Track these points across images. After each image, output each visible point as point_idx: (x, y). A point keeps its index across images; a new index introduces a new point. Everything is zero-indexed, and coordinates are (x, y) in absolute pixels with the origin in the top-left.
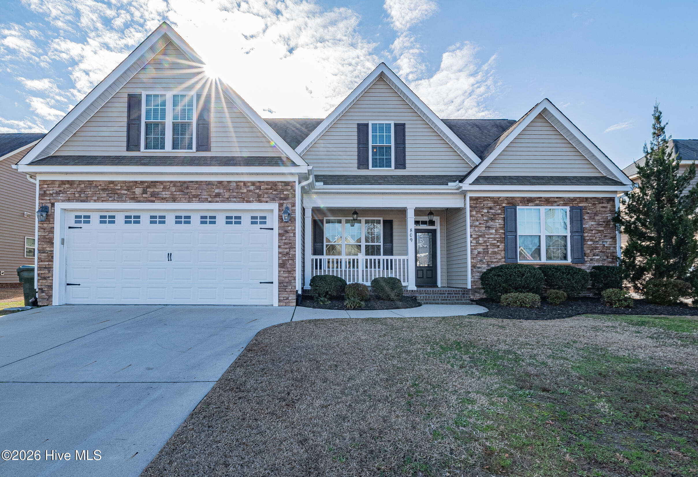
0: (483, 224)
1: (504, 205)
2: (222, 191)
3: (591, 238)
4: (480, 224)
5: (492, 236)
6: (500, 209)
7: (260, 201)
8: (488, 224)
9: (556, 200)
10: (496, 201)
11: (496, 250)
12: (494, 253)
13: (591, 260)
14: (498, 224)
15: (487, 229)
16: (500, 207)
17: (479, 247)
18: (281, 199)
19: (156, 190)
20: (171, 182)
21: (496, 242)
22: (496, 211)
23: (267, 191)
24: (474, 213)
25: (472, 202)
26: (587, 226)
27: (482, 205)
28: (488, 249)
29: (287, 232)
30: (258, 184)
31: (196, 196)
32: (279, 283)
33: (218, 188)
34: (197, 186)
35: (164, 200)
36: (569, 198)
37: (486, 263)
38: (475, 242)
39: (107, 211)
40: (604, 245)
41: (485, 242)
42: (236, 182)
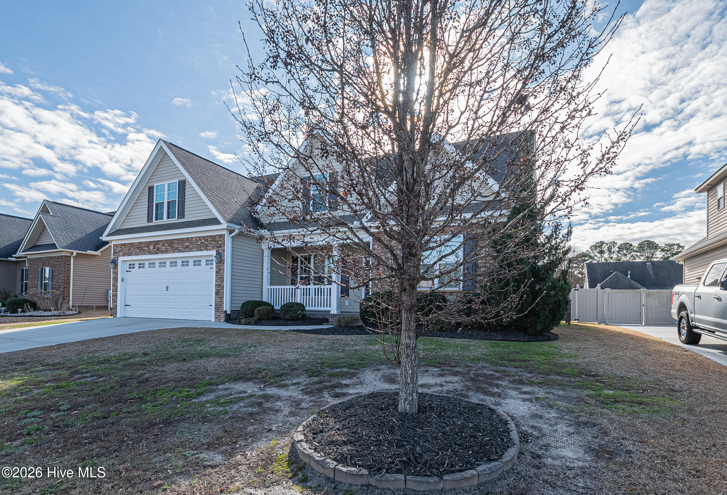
0: (383, 256)
2: (188, 244)
4: (381, 256)
7: (207, 250)
8: (387, 256)
18: (218, 247)
19: (159, 246)
20: (166, 240)
23: (211, 242)
24: (376, 246)
25: (375, 237)
29: (220, 270)
30: (206, 238)
31: (177, 249)
32: (216, 305)
33: (187, 242)
34: (177, 242)
35: (163, 252)
39: (142, 260)
42: (196, 237)
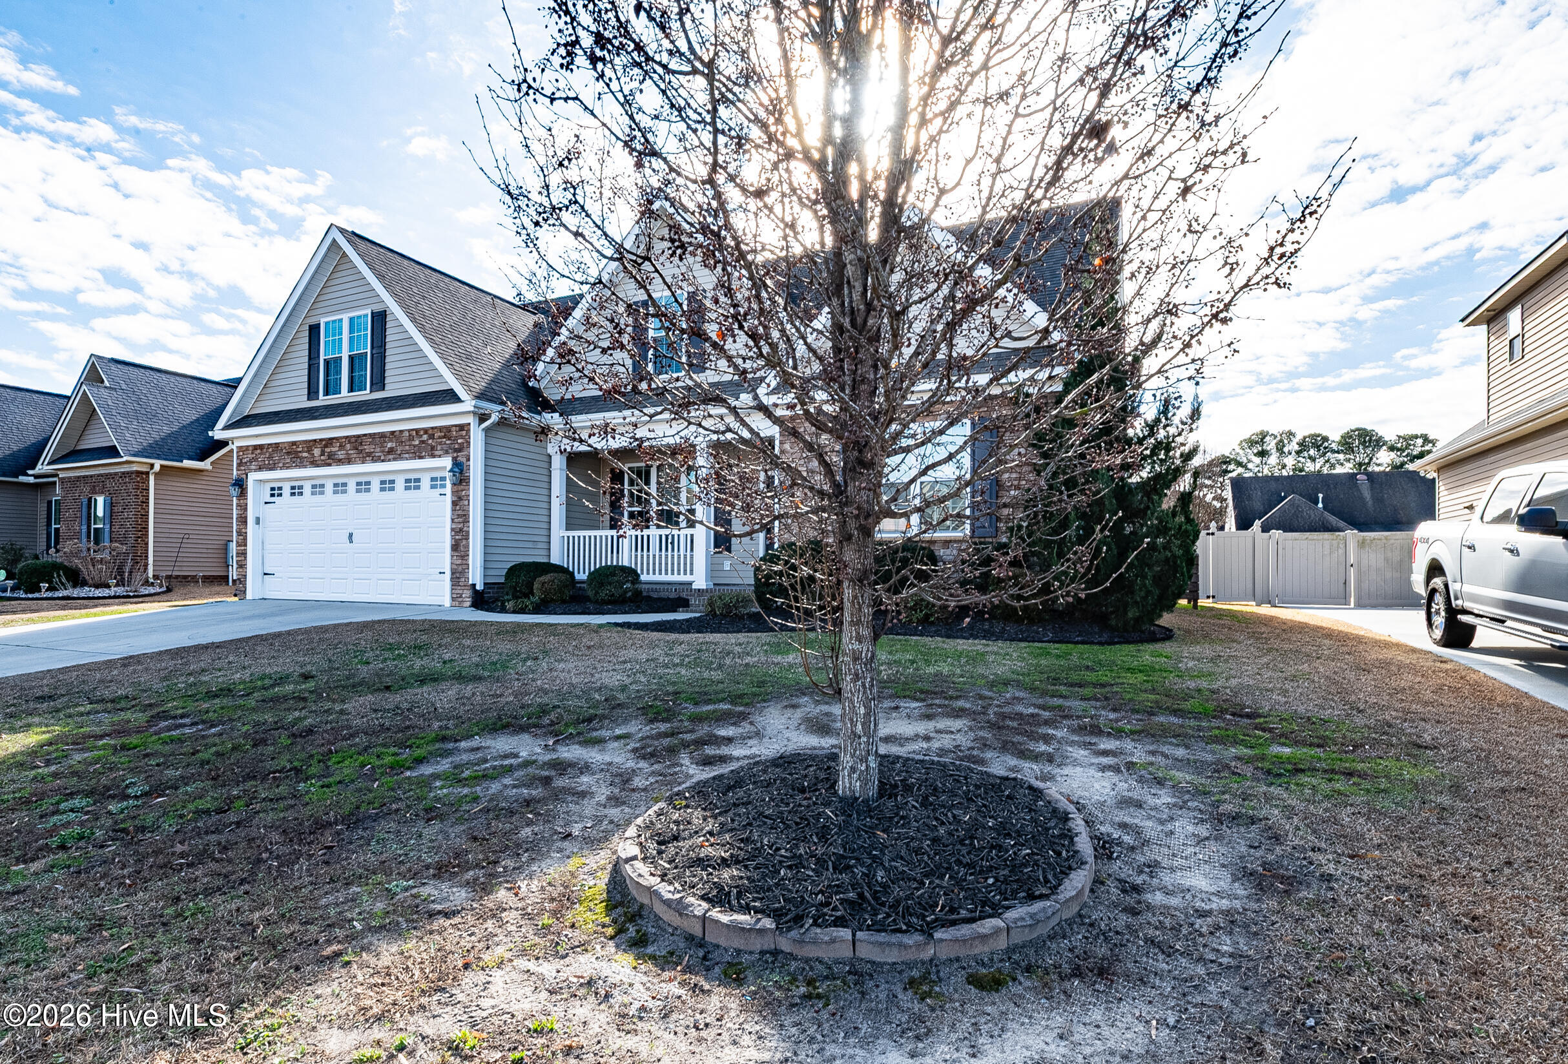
2: (394, 445)
7: (433, 456)
18: (456, 450)
19: (333, 449)
20: (347, 437)
23: (441, 440)
29: (460, 499)
30: (430, 432)
31: (369, 454)
32: (453, 574)
33: (390, 440)
34: (371, 440)
35: (340, 462)
39: (297, 479)
42: (409, 431)
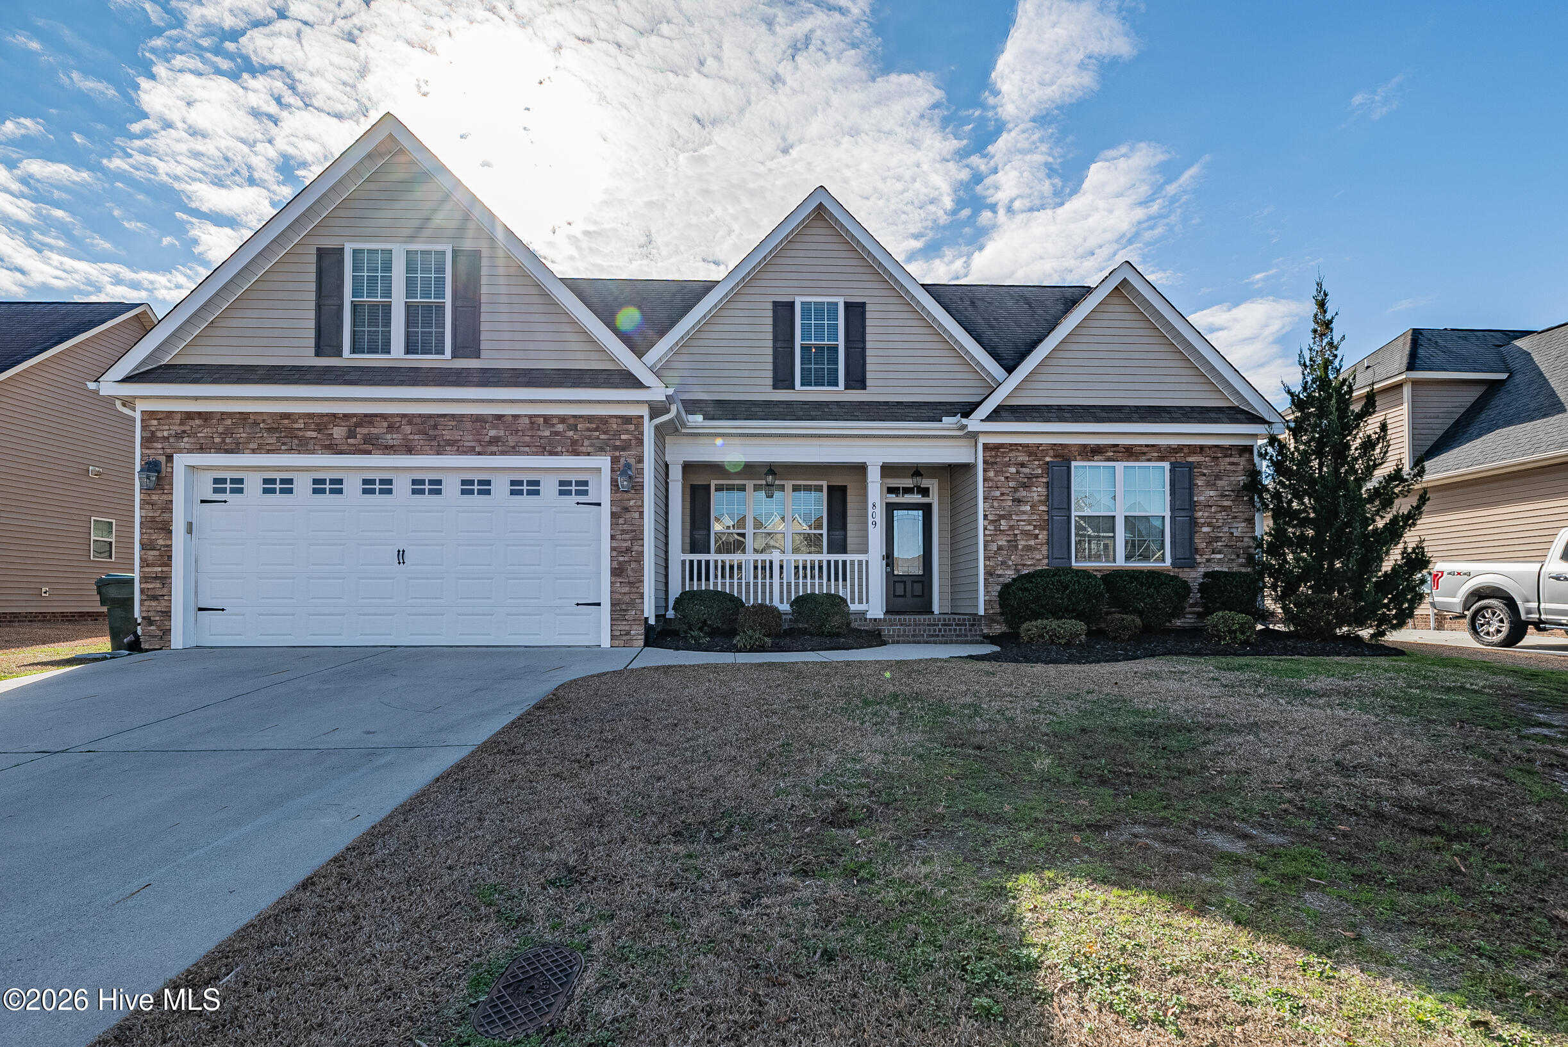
0: (1008, 495)
1: (1048, 459)
2: (502, 433)
3: (1208, 520)
4: (1002, 494)
5: (1025, 517)
6: (1039, 466)
7: (576, 453)
8: (1018, 495)
9: (1145, 449)
10: (1033, 451)
11: (1032, 543)
12: (1029, 548)
13: (1208, 560)
14: (1035, 495)
15: (1016, 503)
16: (1041, 462)
17: (999, 537)
18: (616, 448)
19: (374, 431)
20: (404, 416)
21: (1031, 528)
22: (1033, 470)
23: (590, 433)
24: (991, 474)
25: (988, 454)
26: (1202, 498)
27: (1007, 459)
28: (1016, 541)
29: (626, 509)
30: (571, 421)
31: (452, 443)
32: (613, 605)
33: (495, 427)
34: (454, 423)
35: (389, 449)
36: (1169, 446)
37: (1014, 567)
38: (992, 528)
39: (279, 469)
40: (1232, 533)
41: (1012, 528)
42: (530, 417)
